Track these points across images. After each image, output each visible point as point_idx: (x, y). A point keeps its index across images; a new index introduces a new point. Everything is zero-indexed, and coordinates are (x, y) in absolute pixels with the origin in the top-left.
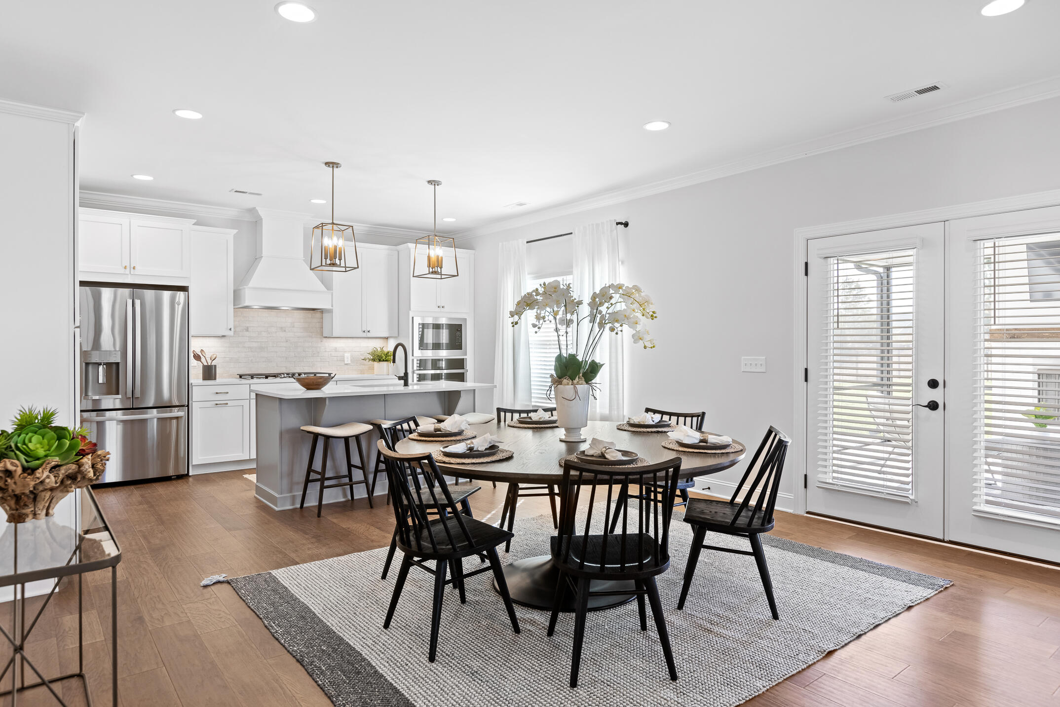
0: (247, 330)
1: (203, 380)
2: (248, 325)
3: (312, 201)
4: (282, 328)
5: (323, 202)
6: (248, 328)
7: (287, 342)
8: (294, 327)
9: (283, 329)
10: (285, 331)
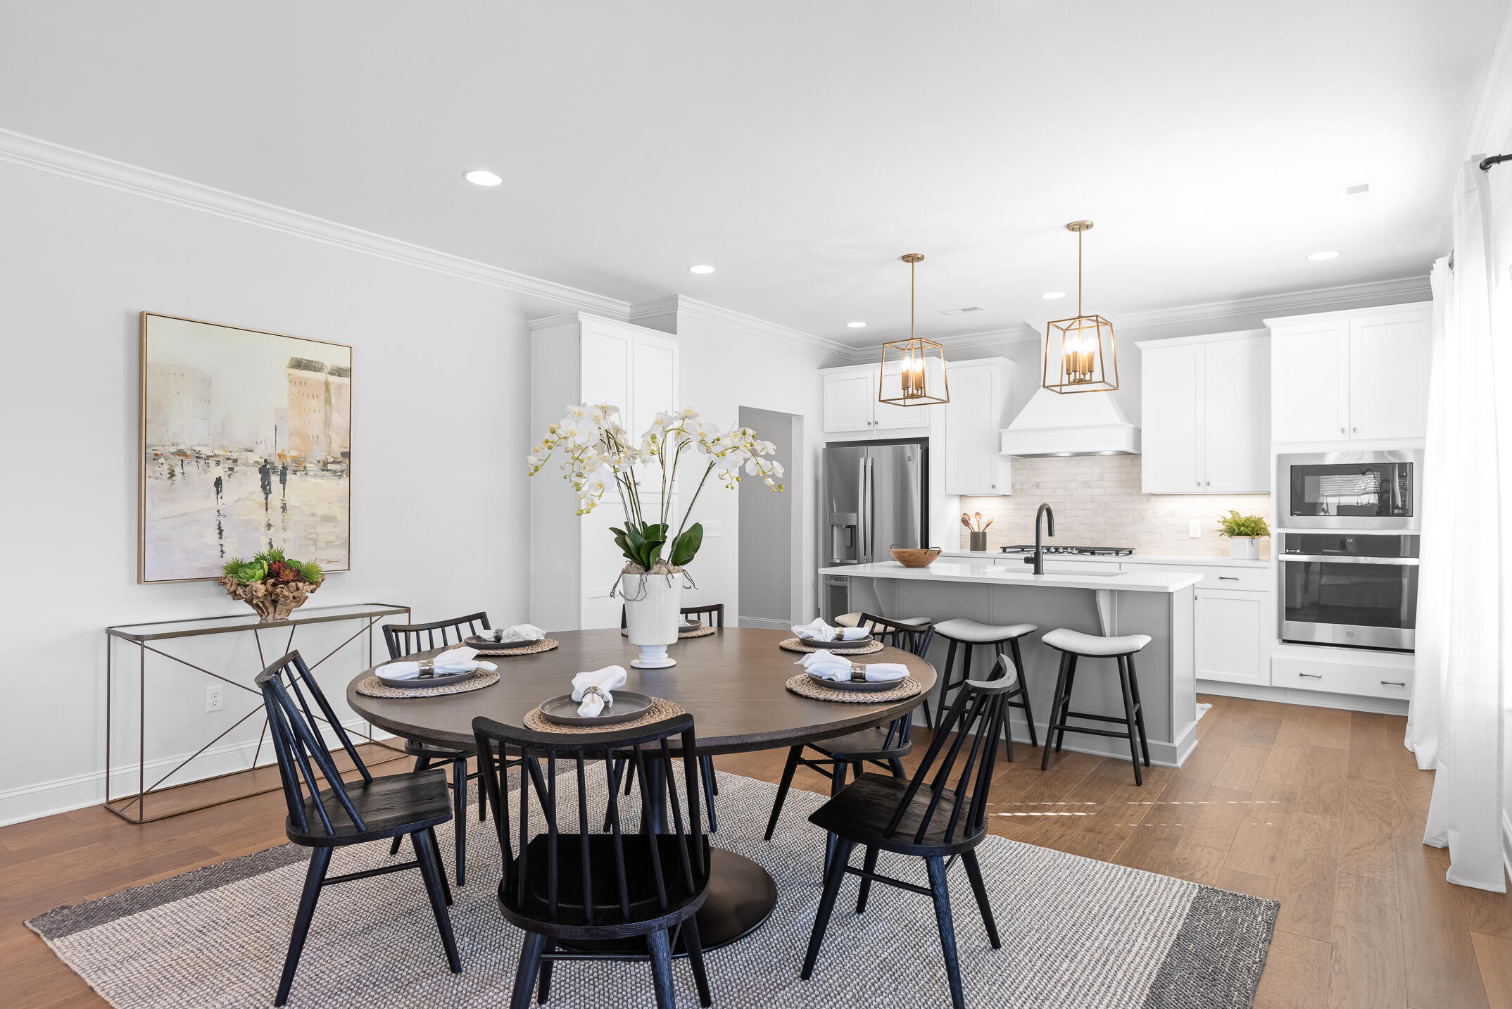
0: (1038, 487)
1: (971, 550)
2: (1039, 480)
3: (1044, 296)
4: (1085, 482)
5: (1060, 295)
6: (1038, 484)
7: (1092, 502)
8: (1103, 480)
9: (1087, 484)
10: (1090, 487)
